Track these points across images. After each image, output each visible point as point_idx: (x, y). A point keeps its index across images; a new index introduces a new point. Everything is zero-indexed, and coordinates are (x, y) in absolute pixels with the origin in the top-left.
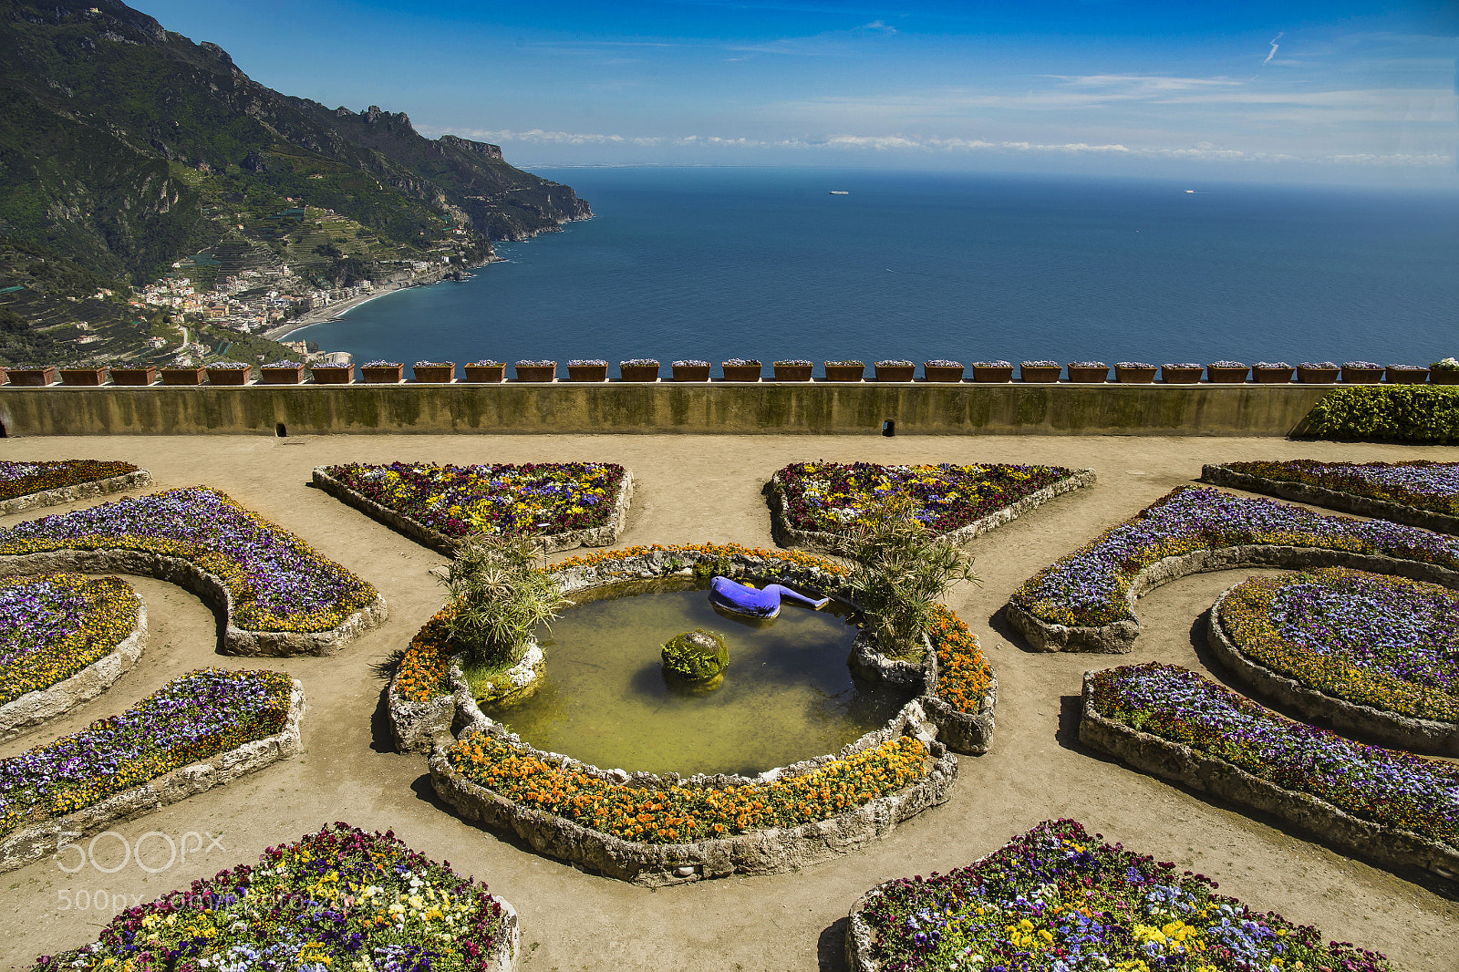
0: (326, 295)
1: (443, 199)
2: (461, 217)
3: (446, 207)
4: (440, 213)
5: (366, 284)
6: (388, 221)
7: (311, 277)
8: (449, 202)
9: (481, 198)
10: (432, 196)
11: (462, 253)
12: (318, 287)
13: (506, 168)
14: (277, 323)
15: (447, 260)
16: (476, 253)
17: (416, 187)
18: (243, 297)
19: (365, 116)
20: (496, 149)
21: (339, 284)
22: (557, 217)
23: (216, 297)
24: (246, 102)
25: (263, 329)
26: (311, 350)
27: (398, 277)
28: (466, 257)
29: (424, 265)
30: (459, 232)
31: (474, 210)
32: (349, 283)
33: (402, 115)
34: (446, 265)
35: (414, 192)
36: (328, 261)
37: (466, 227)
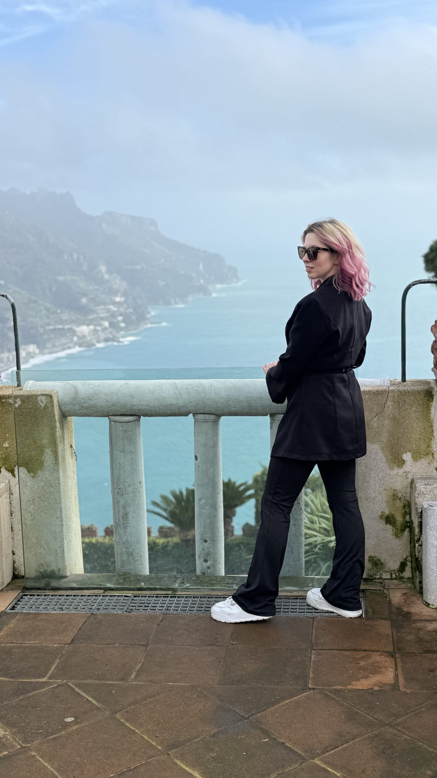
1: (103, 269)
3: (106, 276)
4: (101, 281)
6: (54, 289)
8: (109, 272)
9: (138, 267)
10: (94, 267)
11: (120, 318)
13: (162, 239)
15: (106, 324)
16: (134, 318)
17: (78, 259)
20: (153, 222)
22: (208, 283)
28: (124, 321)
29: (85, 329)
30: (118, 299)
31: (131, 279)
34: (105, 329)
37: (125, 294)
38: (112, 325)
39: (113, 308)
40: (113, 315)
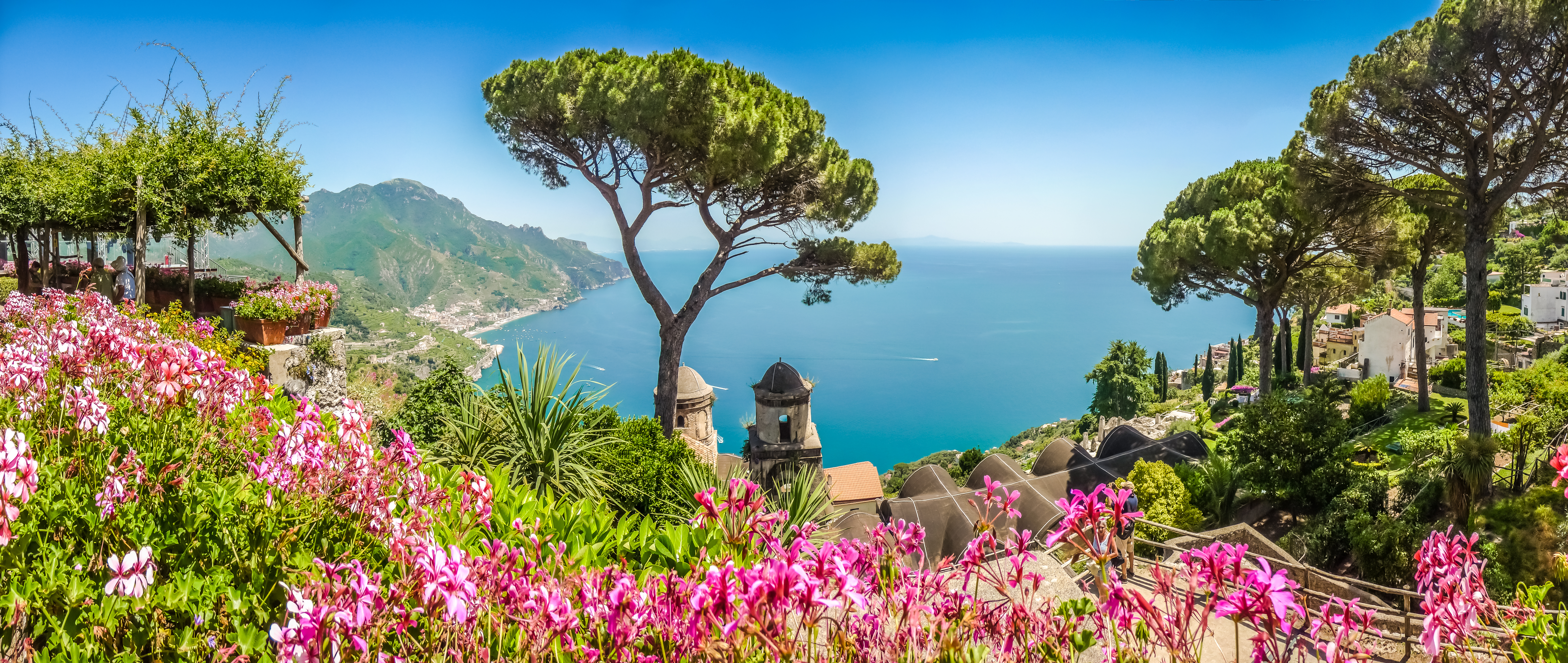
0: (495, 315)
3: (558, 272)
4: (554, 275)
5: (516, 310)
6: (529, 279)
7: (489, 306)
9: (576, 268)
10: (550, 267)
11: (564, 295)
12: (492, 311)
13: (589, 253)
14: (471, 329)
15: (556, 298)
16: (571, 295)
17: (543, 262)
18: (457, 315)
19: (521, 229)
20: (584, 244)
21: (503, 309)
22: (613, 277)
23: (444, 314)
24: (467, 223)
25: (464, 331)
26: (484, 343)
27: (532, 307)
28: (566, 297)
29: (545, 301)
30: (563, 285)
31: (572, 274)
32: (508, 309)
33: (539, 228)
34: (555, 301)
35: (543, 265)
36: (499, 298)
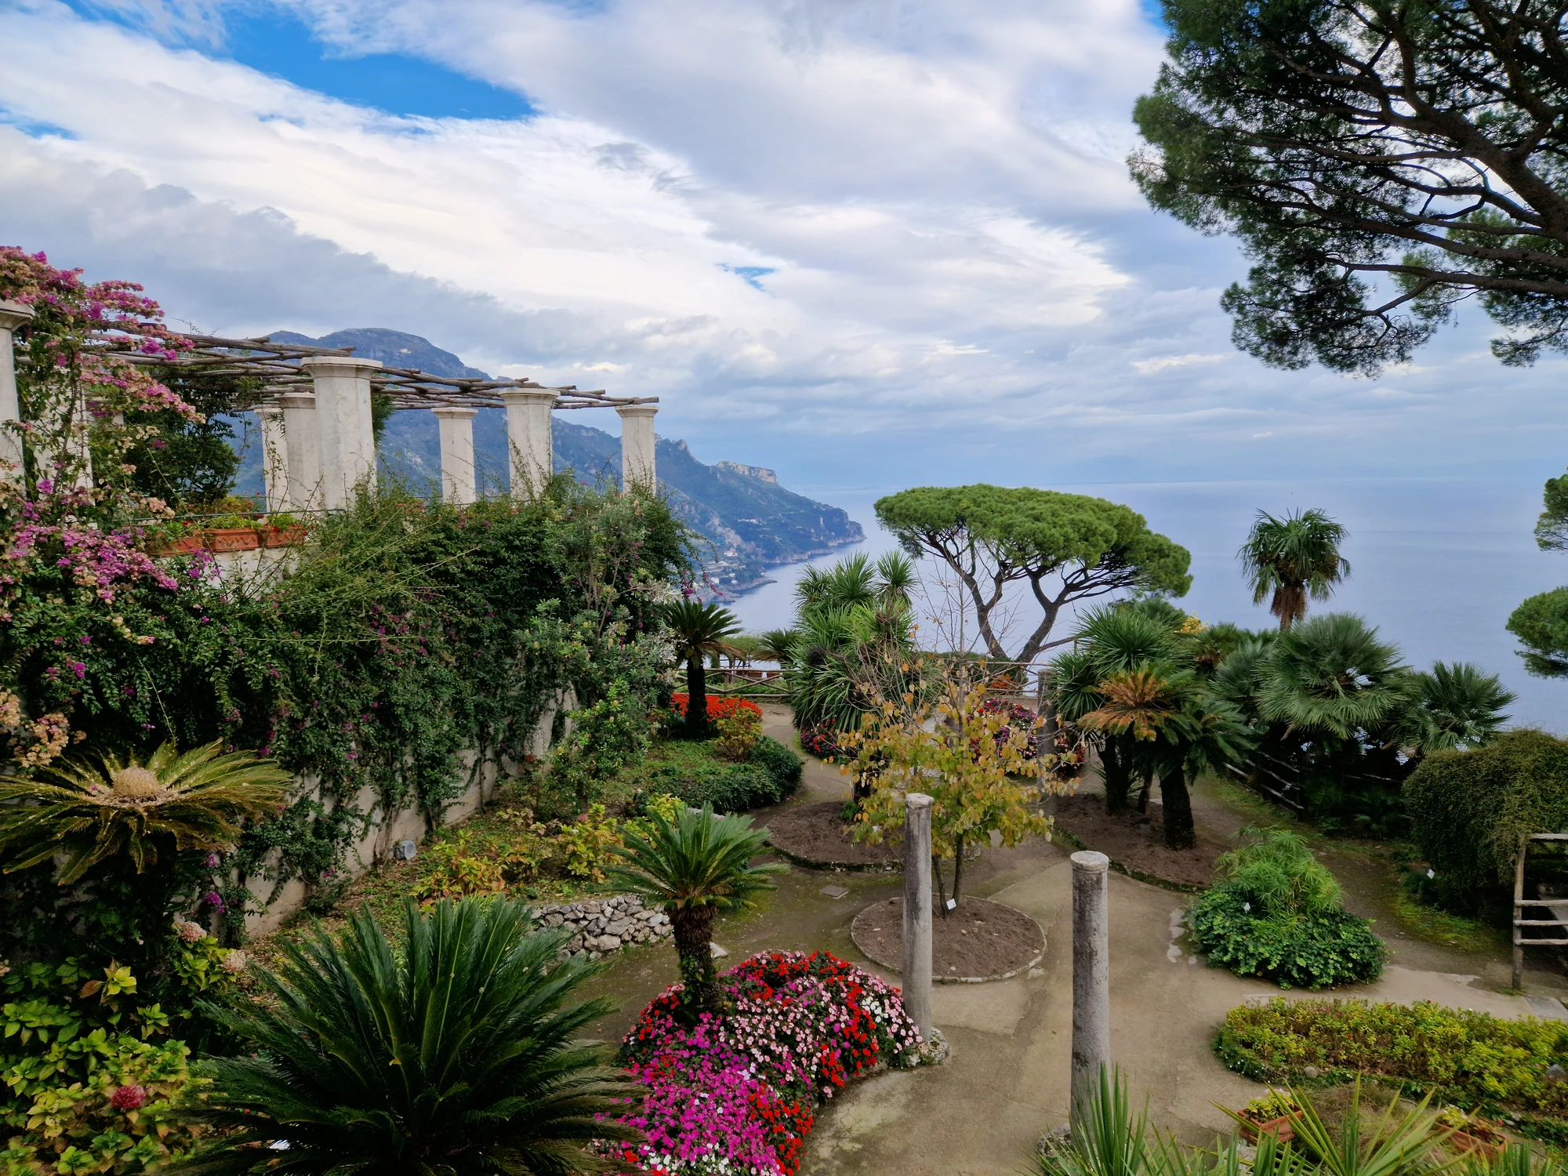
1: (716, 521)
2: (734, 538)
3: (720, 530)
4: (713, 536)
8: (722, 524)
9: (754, 521)
10: (705, 520)
11: (732, 575)
13: (780, 493)
15: (716, 581)
16: (747, 574)
20: (772, 474)
22: (830, 539)
28: (736, 578)
30: (730, 554)
31: (746, 533)
33: (679, 443)
35: (690, 516)
37: (739, 549)
38: (722, 581)
39: (725, 564)
40: (725, 571)
